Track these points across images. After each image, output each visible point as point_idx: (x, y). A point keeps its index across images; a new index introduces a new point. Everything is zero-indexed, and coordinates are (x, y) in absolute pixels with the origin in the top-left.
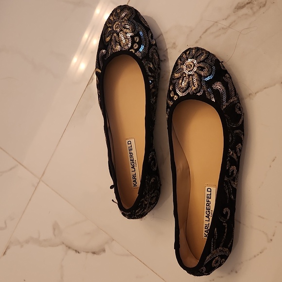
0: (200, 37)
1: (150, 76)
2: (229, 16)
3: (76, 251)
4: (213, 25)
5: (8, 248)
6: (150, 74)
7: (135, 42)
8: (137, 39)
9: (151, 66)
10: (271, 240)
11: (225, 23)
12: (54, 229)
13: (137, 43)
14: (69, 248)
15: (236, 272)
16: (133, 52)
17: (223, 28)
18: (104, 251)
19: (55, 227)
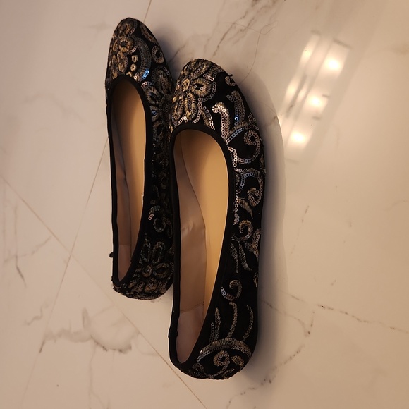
0: (218, 47)
1: (152, 105)
2: (247, 13)
3: (104, 348)
4: (231, 27)
5: (43, 343)
6: (153, 102)
7: (133, 63)
8: (135, 58)
9: (155, 92)
10: (309, 333)
11: (243, 23)
12: (83, 318)
13: (135, 64)
14: (98, 343)
15: (270, 382)
16: (131, 75)
17: (241, 30)
18: (130, 348)
19: (85, 315)
